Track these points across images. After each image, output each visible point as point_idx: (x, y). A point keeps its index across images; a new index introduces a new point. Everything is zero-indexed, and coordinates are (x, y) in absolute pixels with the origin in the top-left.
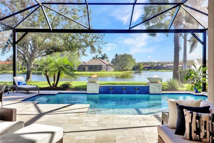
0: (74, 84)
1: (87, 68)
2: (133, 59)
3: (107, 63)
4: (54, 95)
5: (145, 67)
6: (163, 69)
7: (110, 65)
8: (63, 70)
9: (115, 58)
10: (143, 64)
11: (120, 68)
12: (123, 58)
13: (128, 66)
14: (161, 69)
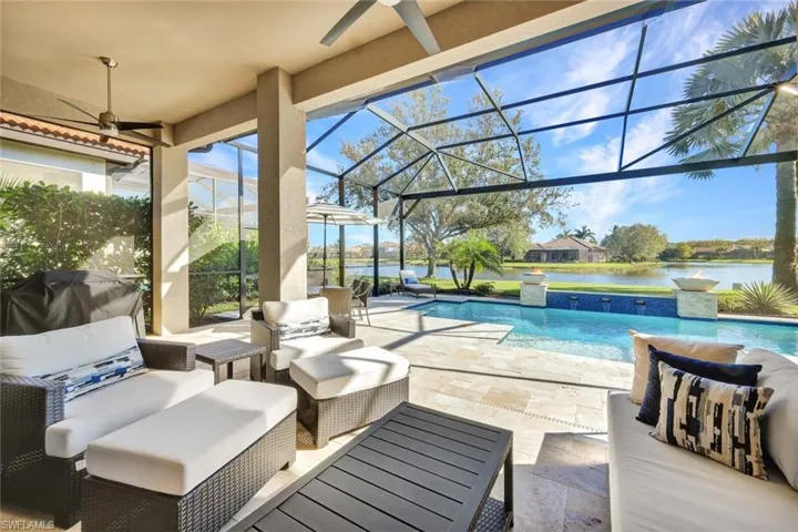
0: (500, 285)
1: (544, 257)
2: (660, 234)
3: (591, 245)
4: (460, 303)
5: (698, 254)
6: (760, 258)
7: (599, 250)
8: (479, 259)
9: (610, 233)
10: (693, 247)
11: (625, 256)
12: (630, 234)
13: (646, 251)
14: (753, 258)
